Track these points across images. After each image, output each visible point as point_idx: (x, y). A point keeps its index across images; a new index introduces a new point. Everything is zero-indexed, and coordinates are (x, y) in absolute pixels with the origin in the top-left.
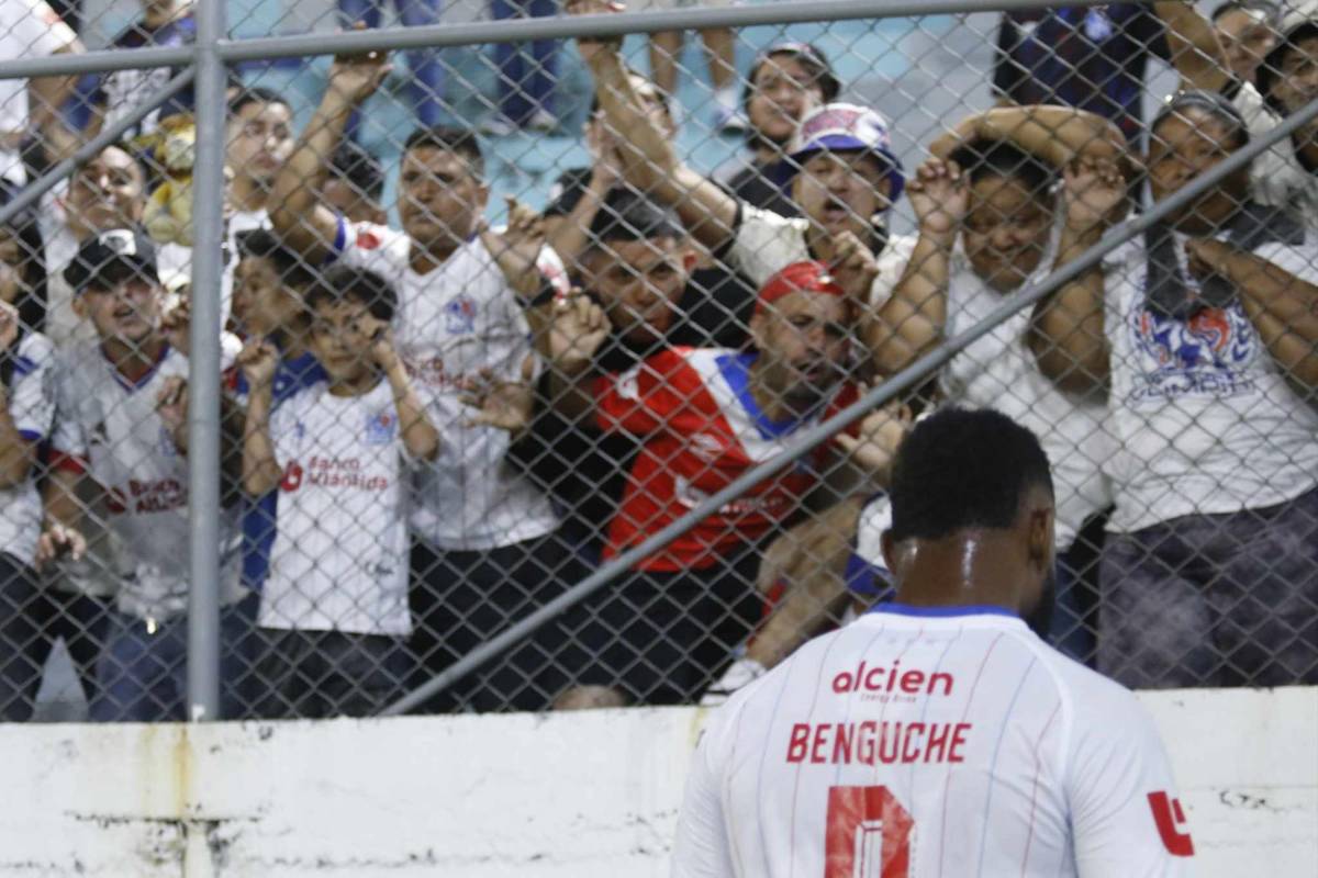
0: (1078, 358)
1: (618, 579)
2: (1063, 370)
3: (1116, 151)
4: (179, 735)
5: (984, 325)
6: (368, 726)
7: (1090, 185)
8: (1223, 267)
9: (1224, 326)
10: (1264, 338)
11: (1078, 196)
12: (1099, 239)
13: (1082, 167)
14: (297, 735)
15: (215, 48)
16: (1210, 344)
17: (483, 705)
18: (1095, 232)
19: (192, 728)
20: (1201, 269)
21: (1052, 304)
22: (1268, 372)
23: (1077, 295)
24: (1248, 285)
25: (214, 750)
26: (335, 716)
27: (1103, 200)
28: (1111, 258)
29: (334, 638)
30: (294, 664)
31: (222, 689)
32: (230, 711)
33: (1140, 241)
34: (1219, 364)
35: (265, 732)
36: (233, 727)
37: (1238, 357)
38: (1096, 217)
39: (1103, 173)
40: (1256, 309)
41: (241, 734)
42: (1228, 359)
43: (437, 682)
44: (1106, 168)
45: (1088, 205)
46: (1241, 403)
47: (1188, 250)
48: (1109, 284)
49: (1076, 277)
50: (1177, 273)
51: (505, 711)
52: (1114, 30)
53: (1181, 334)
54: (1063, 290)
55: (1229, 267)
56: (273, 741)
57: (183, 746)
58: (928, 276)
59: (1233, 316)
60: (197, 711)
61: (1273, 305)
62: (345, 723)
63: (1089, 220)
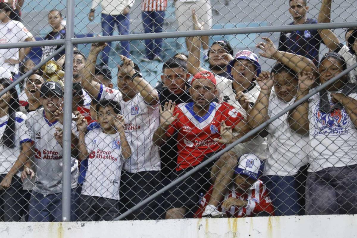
0: (302, 125)
1: (178, 184)
2: (298, 128)
3: (313, 70)
4: (60, 225)
5: (277, 116)
6: (110, 223)
7: (306, 79)
8: (341, 101)
9: (340, 115)
10: (352, 119)
11: (302, 82)
12: (308, 93)
13: (303, 74)
14: (91, 225)
15: (70, 40)
16: (337, 120)
17: (141, 218)
18: (307, 92)
19: (63, 223)
20: (335, 101)
21: (295, 111)
22: (353, 128)
23: (302, 108)
24: (347, 106)
25: (69, 229)
26: (102, 220)
27: (309, 83)
28: (311, 98)
29: (102, 199)
30: (91, 206)
31: (71, 212)
32: (73, 219)
33: (318, 94)
34: (339, 126)
35: (83, 224)
36: (74, 223)
37: (344, 124)
38: (307, 87)
39: (309, 76)
40: (350, 112)
41: (76, 225)
42: (341, 124)
43: (129, 211)
44: (310, 74)
45: (305, 84)
46: (345, 137)
47: (331, 96)
48: (310, 105)
49: (302, 104)
50: (329, 102)
51: (147, 219)
52: (312, 37)
53: (329, 117)
54: (298, 107)
55: (342, 101)
56: (85, 227)
57: (61, 228)
58: (262, 103)
59: (343, 113)
60: (65, 219)
61: (354, 111)
62: (104, 222)
63: (305, 88)
